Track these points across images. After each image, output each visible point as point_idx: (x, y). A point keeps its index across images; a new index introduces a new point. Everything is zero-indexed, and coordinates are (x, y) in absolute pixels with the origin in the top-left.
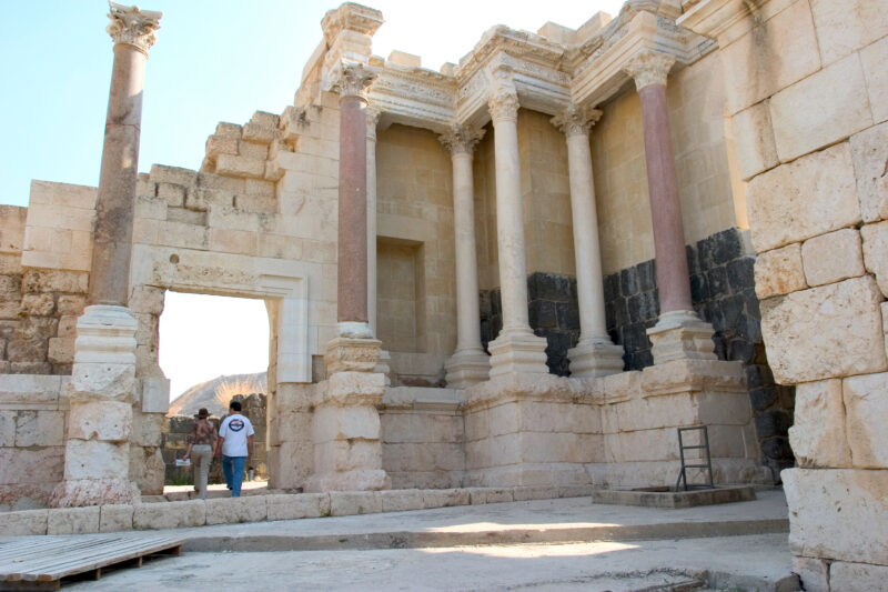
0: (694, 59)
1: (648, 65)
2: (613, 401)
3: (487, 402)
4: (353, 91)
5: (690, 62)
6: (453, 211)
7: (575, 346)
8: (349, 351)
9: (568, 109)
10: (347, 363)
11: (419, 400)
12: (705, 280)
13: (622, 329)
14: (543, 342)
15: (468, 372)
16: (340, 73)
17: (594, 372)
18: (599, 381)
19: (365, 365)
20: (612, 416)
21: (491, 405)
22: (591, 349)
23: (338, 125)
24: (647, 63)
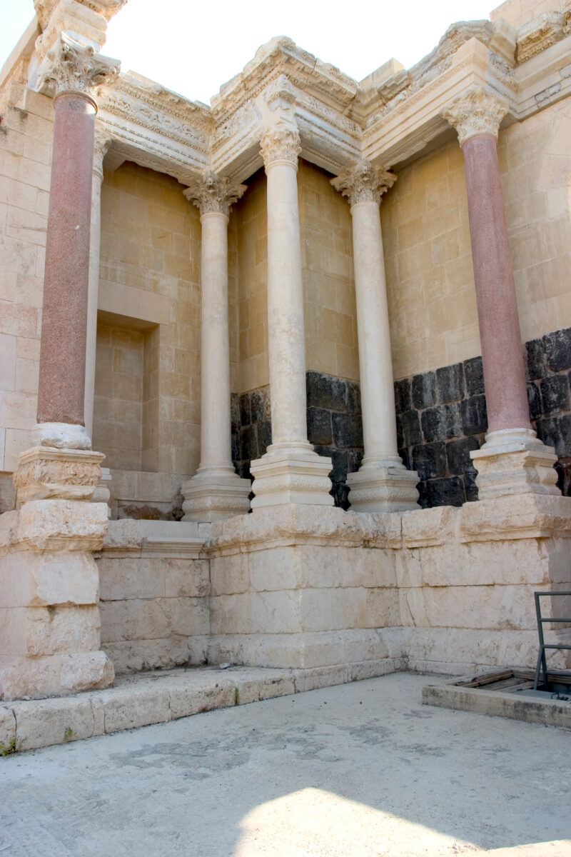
0: (527, 113)
1: (479, 107)
2: (415, 545)
3: (248, 543)
4: (77, 86)
5: (522, 116)
6: (199, 289)
7: (356, 470)
8: (54, 468)
9: (357, 167)
10: (50, 486)
11: (150, 539)
12: (537, 391)
13: (411, 449)
14: (326, 463)
15: (216, 500)
16: (58, 58)
17: (386, 504)
18: (395, 518)
19: (79, 491)
20: (413, 565)
21: (252, 548)
22: (383, 475)
23: (51, 143)
24: (477, 105)
